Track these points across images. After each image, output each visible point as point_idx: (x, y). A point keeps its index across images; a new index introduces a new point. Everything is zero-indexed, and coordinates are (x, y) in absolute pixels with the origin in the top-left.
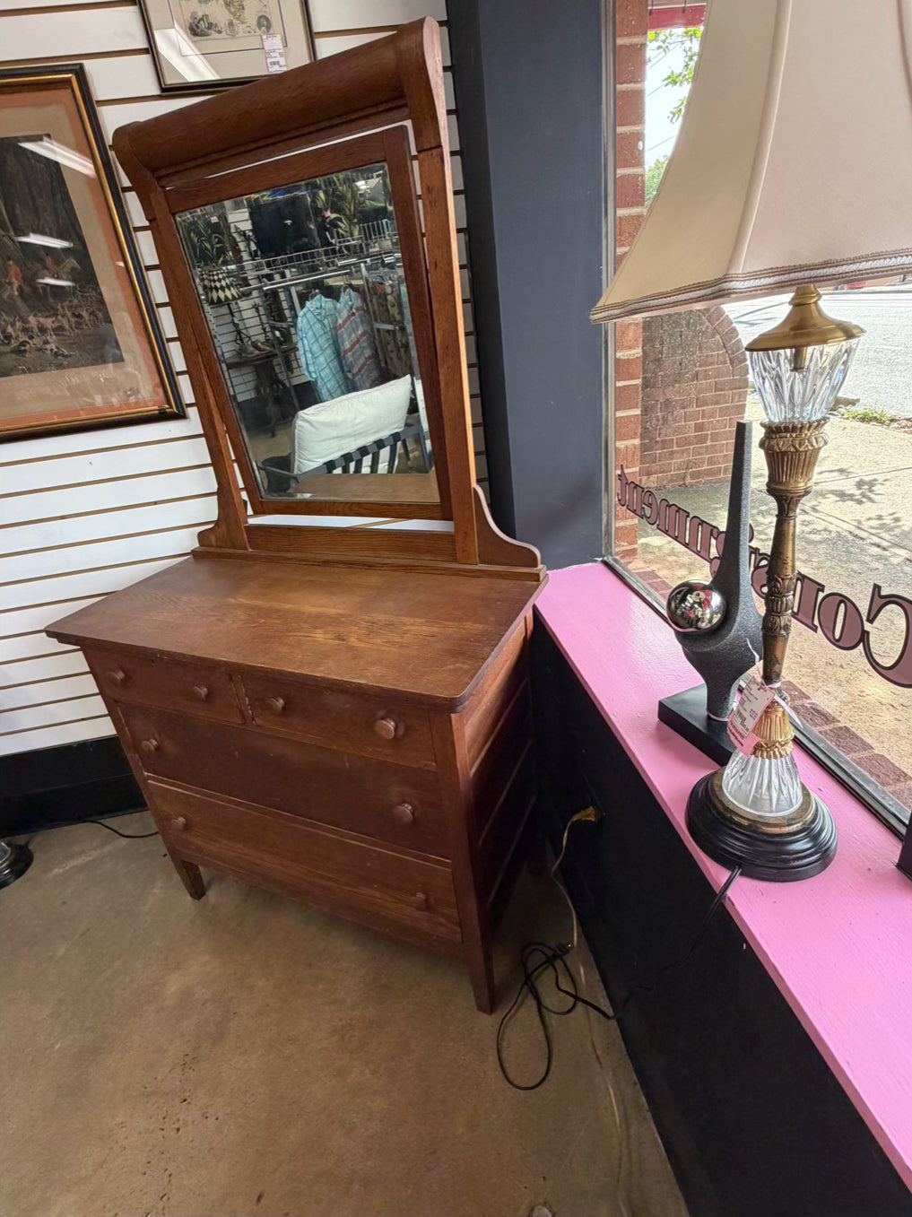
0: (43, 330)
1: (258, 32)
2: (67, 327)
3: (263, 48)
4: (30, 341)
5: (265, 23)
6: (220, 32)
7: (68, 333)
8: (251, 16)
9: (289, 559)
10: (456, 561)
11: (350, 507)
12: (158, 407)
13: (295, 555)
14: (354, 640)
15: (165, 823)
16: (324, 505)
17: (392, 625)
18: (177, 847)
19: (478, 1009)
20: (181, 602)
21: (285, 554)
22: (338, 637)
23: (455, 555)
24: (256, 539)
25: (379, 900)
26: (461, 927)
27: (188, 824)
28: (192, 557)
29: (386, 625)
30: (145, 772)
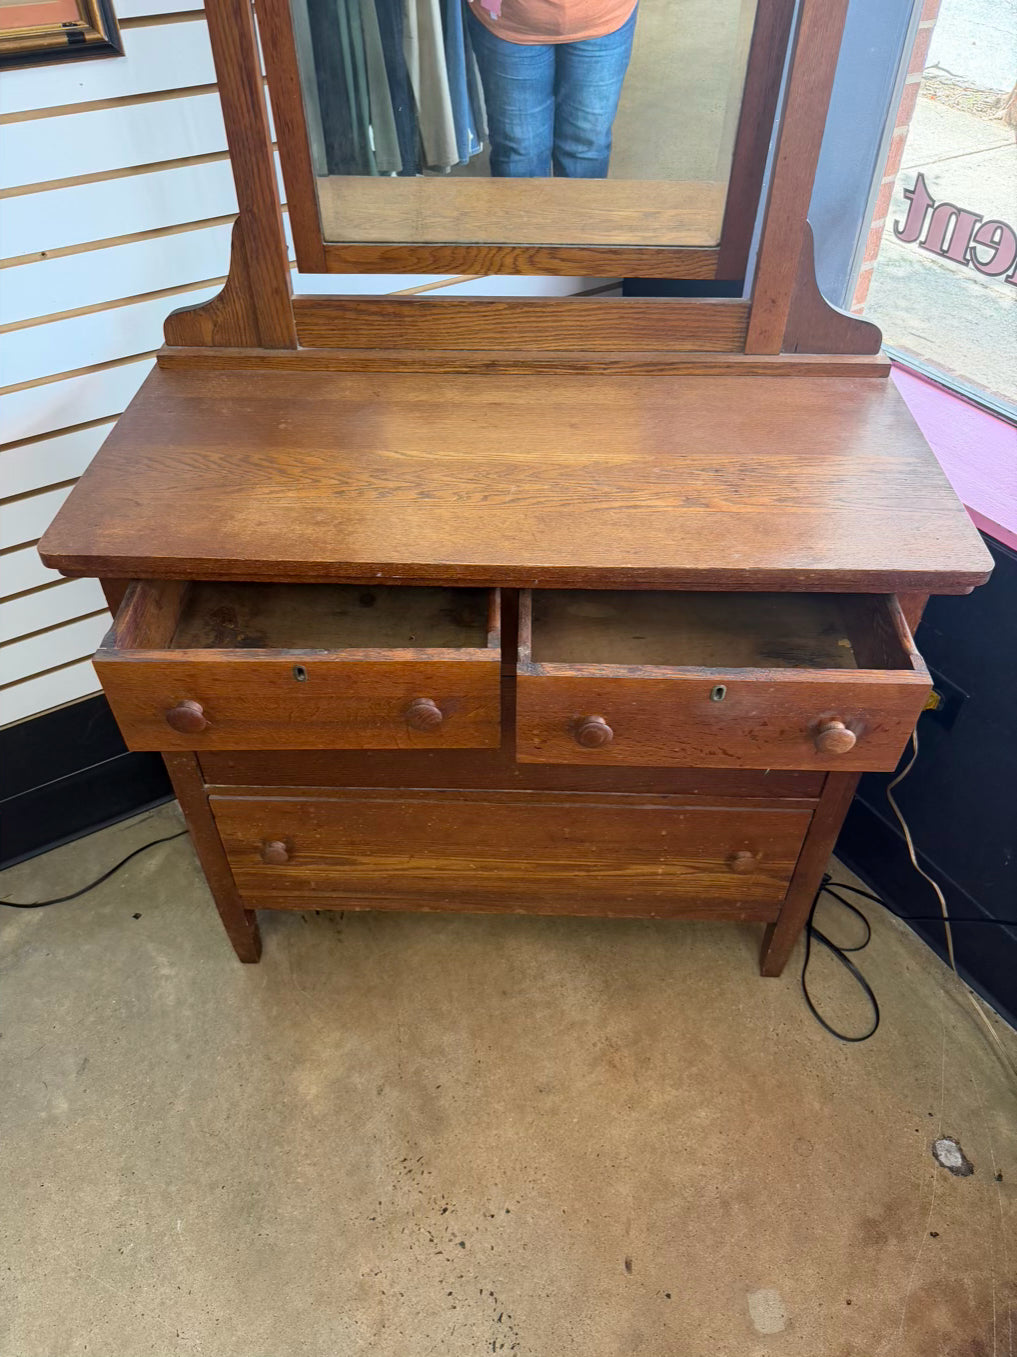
9: (404, 363)
10: (742, 350)
11: (531, 257)
12: (64, 25)
13: (417, 355)
14: (724, 503)
15: (229, 859)
16: (474, 253)
17: (753, 470)
18: (242, 892)
19: (762, 975)
20: (285, 467)
21: (393, 355)
22: (689, 501)
23: (742, 340)
24: (316, 324)
25: (659, 877)
26: (791, 881)
27: (290, 850)
28: (158, 370)
29: (742, 471)
30: (206, 783)
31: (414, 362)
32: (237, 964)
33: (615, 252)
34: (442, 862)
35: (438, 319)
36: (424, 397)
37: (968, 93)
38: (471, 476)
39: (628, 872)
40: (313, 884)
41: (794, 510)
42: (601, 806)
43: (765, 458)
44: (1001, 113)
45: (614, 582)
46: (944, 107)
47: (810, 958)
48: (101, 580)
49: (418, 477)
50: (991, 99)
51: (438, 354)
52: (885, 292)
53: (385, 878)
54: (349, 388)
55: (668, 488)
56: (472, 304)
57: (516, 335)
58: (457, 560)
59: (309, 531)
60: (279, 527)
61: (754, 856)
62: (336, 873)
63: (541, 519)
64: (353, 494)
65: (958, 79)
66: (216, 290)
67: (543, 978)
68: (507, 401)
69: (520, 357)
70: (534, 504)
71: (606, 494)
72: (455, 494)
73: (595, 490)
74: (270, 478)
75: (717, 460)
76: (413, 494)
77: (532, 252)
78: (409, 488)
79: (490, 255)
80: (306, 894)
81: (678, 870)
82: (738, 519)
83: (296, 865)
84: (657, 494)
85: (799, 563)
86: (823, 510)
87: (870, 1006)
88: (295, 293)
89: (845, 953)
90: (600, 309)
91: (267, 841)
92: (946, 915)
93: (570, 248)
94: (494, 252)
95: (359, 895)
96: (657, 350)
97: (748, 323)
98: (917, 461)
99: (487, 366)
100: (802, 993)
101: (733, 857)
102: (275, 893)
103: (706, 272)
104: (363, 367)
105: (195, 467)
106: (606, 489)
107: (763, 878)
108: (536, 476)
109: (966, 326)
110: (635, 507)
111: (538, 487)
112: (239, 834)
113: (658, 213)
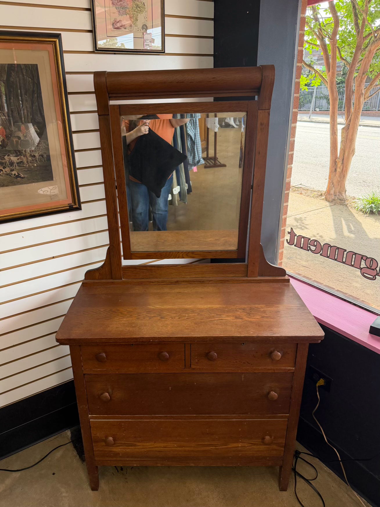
0: (12, 164)
1: (142, 31)
2: (26, 162)
3: (143, 38)
4: (4, 170)
5: (145, 28)
6: (125, 28)
7: (25, 166)
8: (140, 24)
9: (153, 282)
10: (247, 276)
11: (187, 254)
12: (68, 204)
13: (156, 280)
14: (246, 318)
15: (93, 444)
16: (171, 253)
17: (253, 309)
18: (96, 459)
19: (280, 491)
20: (122, 312)
21: (149, 280)
22: (237, 318)
23: (246, 273)
24: (128, 273)
25: (240, 448)
26: (285, 448)
27: (114, 440)
28: (82, 286)
29: (251, 309)
30: (90, 415)
31: (155, 282)
32: (90, 491)
33: (210, 252)
34: (165, 444)
35: (161, 270)
36: (158, 291)
37: (312, 192)
38: (175, 312)
39: (229, 446)
40: (121, 454)
41: (266, 320)
42: (219, 420)
43: (257, 306)
44: (323, 197)
45: (218, 341)
46: (305, 197)
47: (297, 483)
48: (70, 346)
49: (160, 313)
50: (319, 194)
51: (162, 279)
52: (292, 253)
53: (146, 451)
54: (137, 290)
55: (230, 314)
56: (171, 266)
57: (183, 274)
58: (173, 336)
59: (131, 329)
60: (122, 328)
61: (271, 437)
62: (129, 450)
63: (196, 324)
64: (142, 318)
65: (308, 188)
66: (101, 264)
67: (201, 494)
68: (182, 291)
69: (185, 279)
70: (193, 319)
71: (213, 316)
72: (170, 317)
73: (210, 315)
74: (118, 315)
75: (243, 306)
76: (159, 318)
77: (187, 253)
78: (158, 316)
79: (176, 254)
80: (118, 459)
81: (246, 445)
82: (251, 322)
83: (116, 447)
84: (227, 316)
85: (269, 334)
86: (275, 320)
87: (321, 501)
88: (123, 265)
89: (310, 481)
90: (206, 267)
91: (107, 437)
92: (340, 460)
93: (197, 252)
94: (177, 253)
95: (136, 459)
96: (223, 277)
97: (248, 269)
98: (300, 306)
99: (176, 282)
100: (296, 497)
101: (263, 439)
102: (107, 459)
103: (235, 256)
104: (140, 284)
105: (97, 313)
106: (213, 315)
107: (275, 447)
108: (193, 311)
109: (320, 263)
110: (222, 319)
111: (194, 314)
112: (98, 434)
113: (219, 239)
